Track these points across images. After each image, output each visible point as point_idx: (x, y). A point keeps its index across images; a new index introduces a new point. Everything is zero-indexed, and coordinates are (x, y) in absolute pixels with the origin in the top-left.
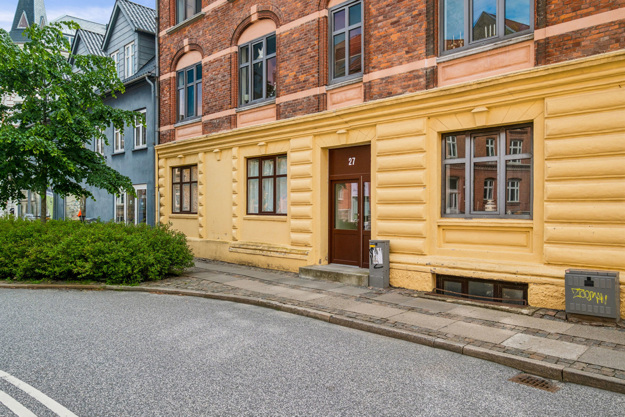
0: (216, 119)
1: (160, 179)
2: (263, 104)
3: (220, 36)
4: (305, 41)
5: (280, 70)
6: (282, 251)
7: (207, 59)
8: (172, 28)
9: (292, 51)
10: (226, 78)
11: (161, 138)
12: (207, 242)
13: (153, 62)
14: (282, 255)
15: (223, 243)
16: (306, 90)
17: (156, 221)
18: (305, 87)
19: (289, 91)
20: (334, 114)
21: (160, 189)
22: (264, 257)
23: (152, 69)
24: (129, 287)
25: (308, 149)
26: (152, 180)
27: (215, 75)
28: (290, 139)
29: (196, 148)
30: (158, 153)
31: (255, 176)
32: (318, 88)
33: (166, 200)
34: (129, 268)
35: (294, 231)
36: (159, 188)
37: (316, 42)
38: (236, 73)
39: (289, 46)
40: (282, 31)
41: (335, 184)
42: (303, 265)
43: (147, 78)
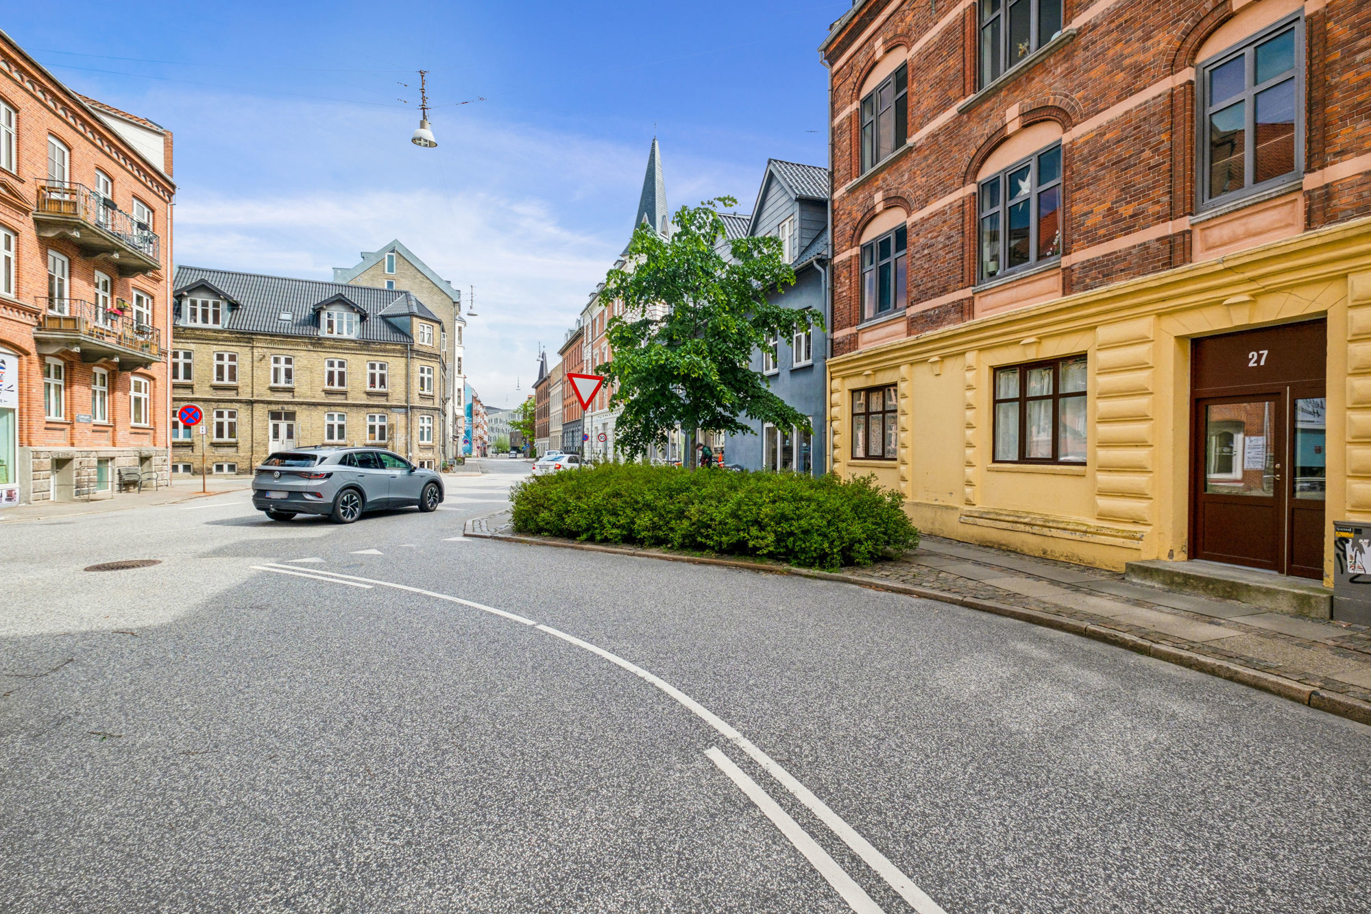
0: (934, 309)
1: (833, 409)
2: (1031, 272)
3: (942, 174)
4: (1135, 140)
5: (1072, 206)
6: (1076, 528)
7: (917, 216)
8: (855, 181)
9: (1102, 165)
10: (954, 239)
11: (835, 348)
12: (917, 504)
13: (823, 238)
14: (1077, 536)
15: (947, 507)
16: (1137, 231)
17: (828, 471)
18: (1134, 226)
19: (1093, 240)
20: (1221, 267)
21: (833, 423)
22: (1034, 537)
23: (822, 249)
24: (825, 573)
25: (1143, 340)
26: (820, 410)
27: (932, 238)
28: (1096, 327)
29: (897, 358)
30: (832, 370)
31: (1011, 397)
32: (1170, 222)
33: (843, 439)
34: (826, 545)
35: (1103, 493)
36: (831, 421)
37: (1164, 137)
38: (974, 229)
39: (1096, 158)
40: (1078, 135)
41: (1207, 406)
42: (1133, 558)
43: (815, 263)
